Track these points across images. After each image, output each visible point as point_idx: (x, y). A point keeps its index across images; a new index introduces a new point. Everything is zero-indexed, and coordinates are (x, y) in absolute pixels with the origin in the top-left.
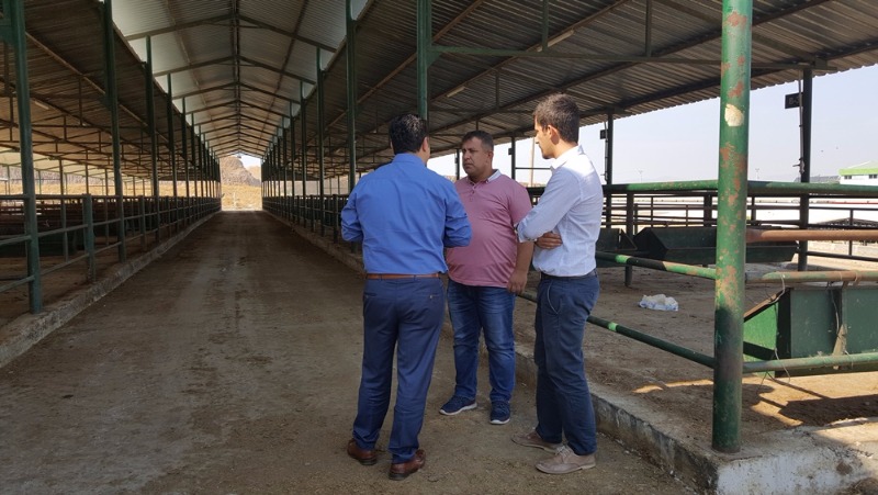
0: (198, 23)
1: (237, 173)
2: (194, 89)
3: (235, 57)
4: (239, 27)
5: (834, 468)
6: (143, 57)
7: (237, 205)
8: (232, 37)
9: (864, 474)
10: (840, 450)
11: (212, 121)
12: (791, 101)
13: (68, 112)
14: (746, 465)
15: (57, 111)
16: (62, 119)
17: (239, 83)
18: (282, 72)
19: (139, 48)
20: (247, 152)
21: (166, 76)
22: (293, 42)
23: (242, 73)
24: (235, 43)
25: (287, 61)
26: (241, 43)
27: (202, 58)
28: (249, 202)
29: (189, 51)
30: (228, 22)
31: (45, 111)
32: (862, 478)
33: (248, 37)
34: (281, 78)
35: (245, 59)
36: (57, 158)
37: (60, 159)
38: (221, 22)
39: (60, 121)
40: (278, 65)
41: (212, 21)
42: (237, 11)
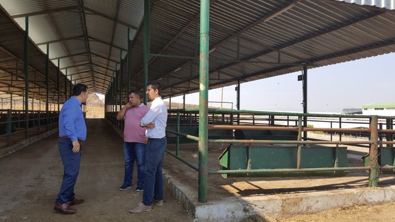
0: (70, 39)
1: (96, 101)
2: (71, 65)
3: (88, 52)
4: (88, 41)
5: (242, 210)
6: (45, 52)
7: (94, 115)
8: (86, 44)
9: (254, 212)
10: (245, 203)
11: (81, 79)
12: (300, 78)
13: (13, 74)
14: (207, 207)
15: (8, 73)
16: (10, 77)
17: (91, 63)
18: (109, 59)
19: (43, 49)
20: (98, 92)
21: (57, 60)
22: (111, 47)
23: (92, 59)
24: (88, 47)
25: (110, 55)
26: (90, 47)
27: (74, 52)
28: (99, 114)
29: (67, 49)
30: (83, 38)
31: (3, 73)
32: (253, 214)
33: (93, 45)
34: (108, 62)
35: (92, 53)
36: (10, 93)
37: (11, 94)
38: (80, 39)
39: (10, 78)
40: (107, 56)
41: (76, 38)
42: (87, 34)
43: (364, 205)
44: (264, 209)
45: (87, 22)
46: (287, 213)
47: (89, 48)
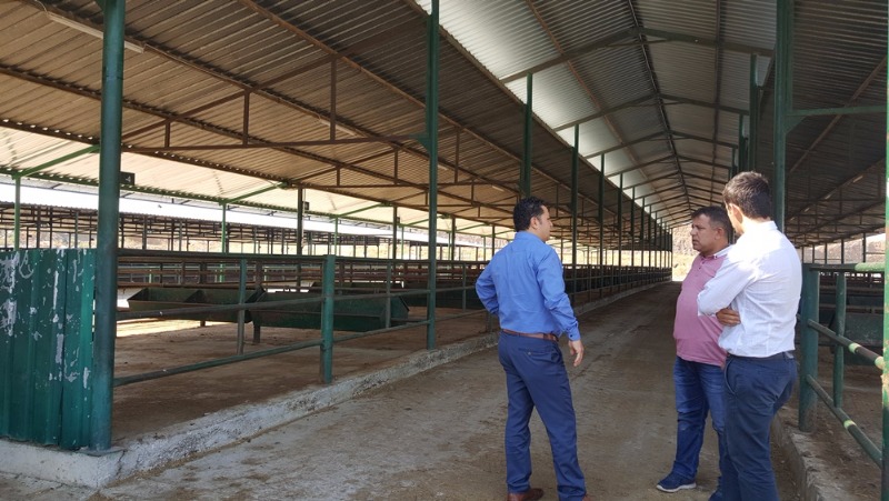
0: (621, 107)
2: (631, 165)
3: (668, 133)
4: (663, 105)
6: (571, 142)
8: (660, 115)
17: (675, 155)
18: (714, 141)
19: (567, 136)
21: (599, 157)
22: (717, 113)
23: (676, 146)
24: (664, 119)
25: (716, 131)
26: (669, 118)
29: (618, 131)
30: (651, 101)
33: (675, 112)
34: (715, 148)
35: (675, 133)
38: (643, 103)
40: (709, 135)
41: (634, 103)
42: (658, 91)
45: (655, 62)
47: (667, 122)
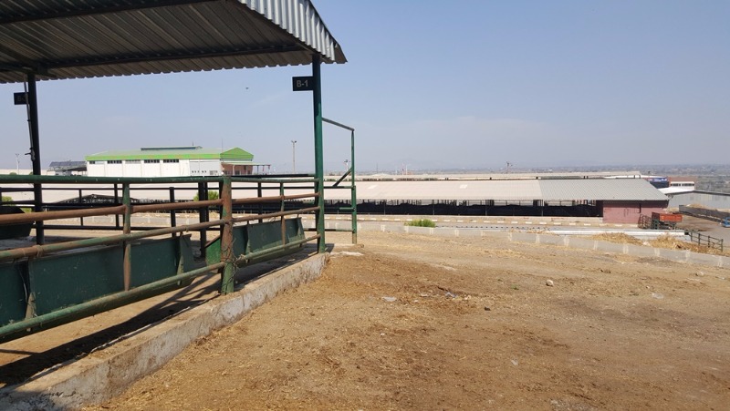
12: (19, 99)
43: (223, 326)
44: (76, 396)
46: (118, 386)
